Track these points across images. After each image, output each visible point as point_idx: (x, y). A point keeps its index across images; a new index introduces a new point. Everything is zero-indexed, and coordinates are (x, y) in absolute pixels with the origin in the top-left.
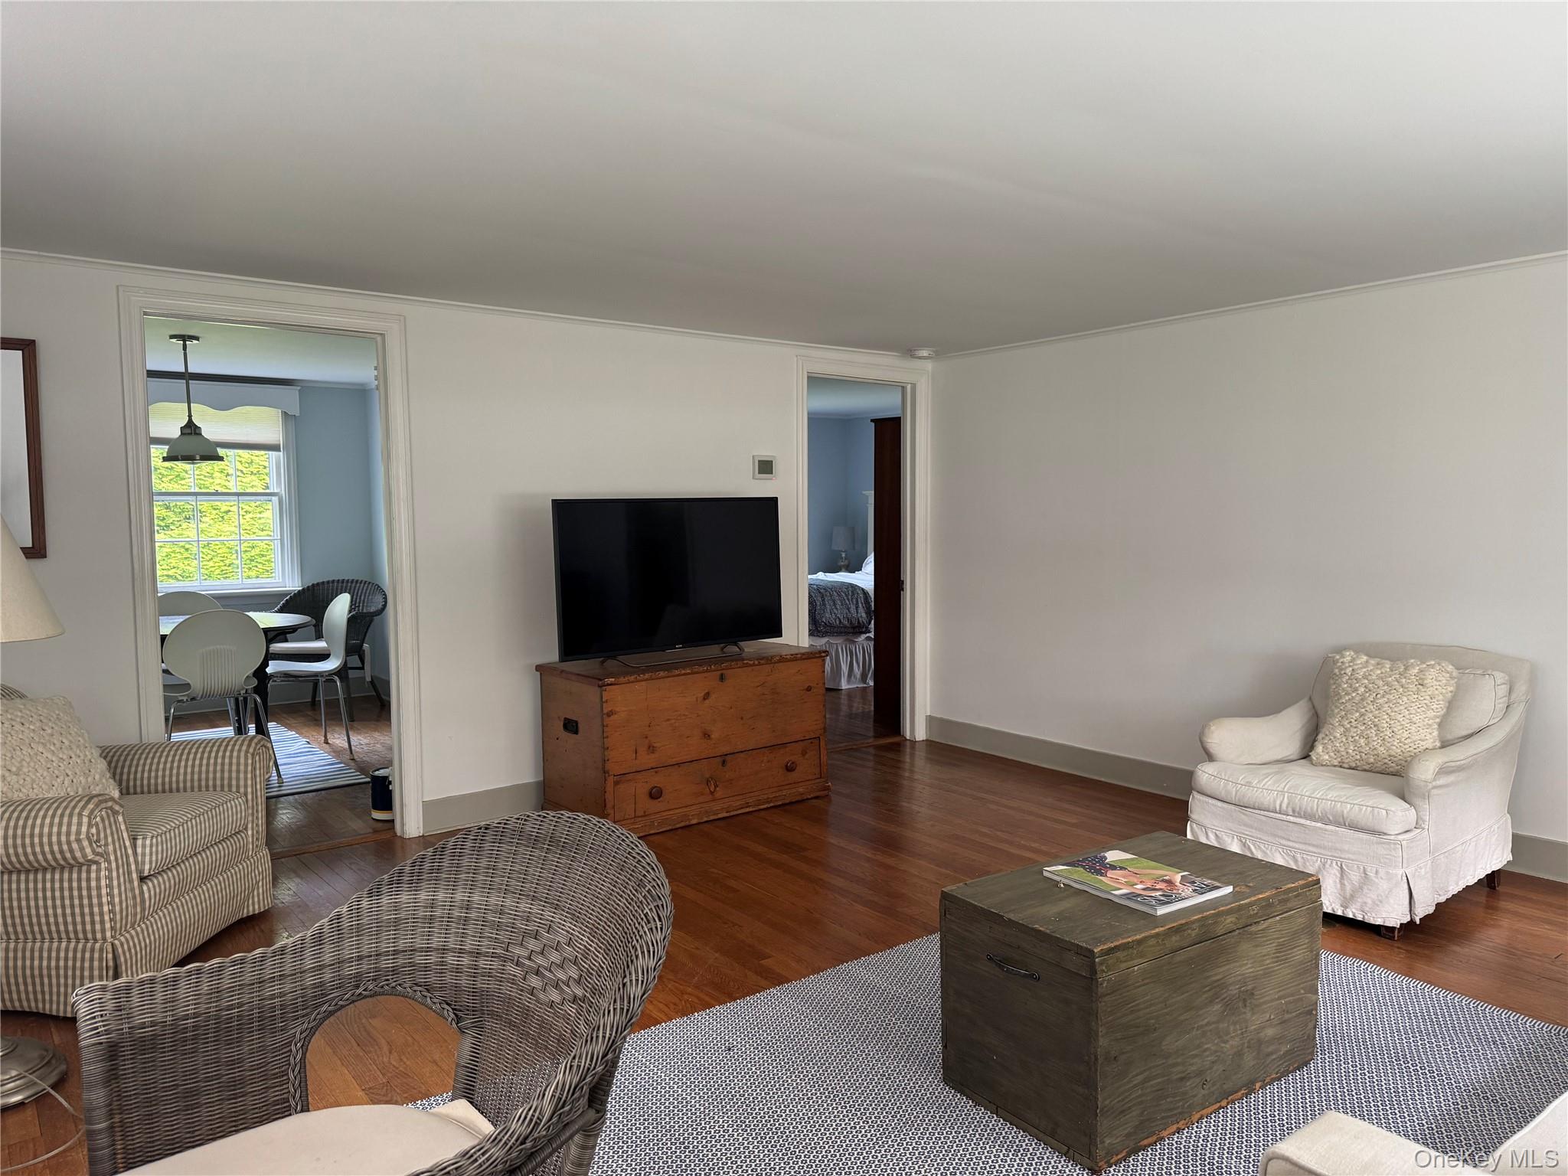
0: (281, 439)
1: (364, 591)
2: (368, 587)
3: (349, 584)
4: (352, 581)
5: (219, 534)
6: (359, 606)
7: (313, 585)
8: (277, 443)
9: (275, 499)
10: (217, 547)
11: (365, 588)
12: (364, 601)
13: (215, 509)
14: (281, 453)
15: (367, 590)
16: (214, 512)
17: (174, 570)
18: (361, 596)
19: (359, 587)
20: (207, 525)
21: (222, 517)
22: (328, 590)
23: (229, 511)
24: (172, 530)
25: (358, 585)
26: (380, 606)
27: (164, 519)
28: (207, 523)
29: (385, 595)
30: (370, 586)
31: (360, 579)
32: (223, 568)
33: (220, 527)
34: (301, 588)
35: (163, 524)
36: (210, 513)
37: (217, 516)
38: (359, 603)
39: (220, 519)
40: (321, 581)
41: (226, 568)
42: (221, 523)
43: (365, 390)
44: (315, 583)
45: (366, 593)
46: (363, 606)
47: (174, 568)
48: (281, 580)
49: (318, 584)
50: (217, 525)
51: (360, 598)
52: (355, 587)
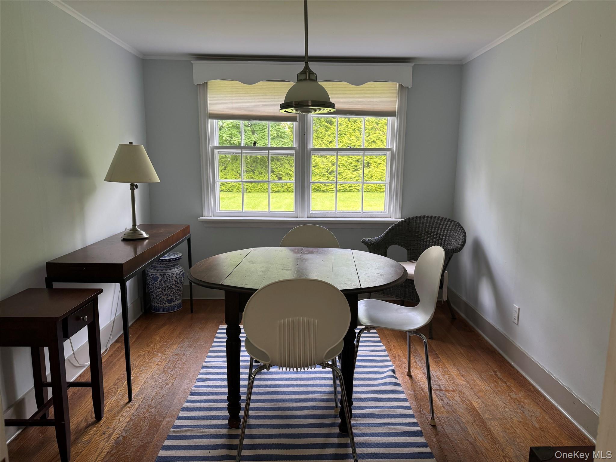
0: (397, 107)
1: (447, 227)
2: (450, 224)
3: (436, 221)
4: (439, 218)
5: (376, 172)
6: (442, 239)
7: (409, 218)
8: (394, 110)
9: (389, 153)
10: (375, 178)
11: (448, 225)
12: (446, 235)
13: (375, 162)
14: (396, 118)
15: (449, 226)
16: (375, 164)
17: (358, 187)
18: (444, 231)
19: (444, 223)
20: (372, 169)
21: (378, 166)
22: (420, 223)
23: (380, 163)
24: (359, 171)
25: (443, 221)
26: (460, 243)
27: (357, 166)
28: (372, 168)
29: (465, 233)
30: (452, 224)
31: (445, 217)
32: (376, 187)
33: (376, 170)
34: (401, 220)
35: (356, 168)
36: (373, 164)
37: (376, 165)
38: (443, 236)
39: (377, 167)
40: (415, 216)
41: (377, 187)
42: (377, 168)
43: (462, 65)
44: (411, 217)
45: (448, 229)
46: (445, 239)
47: (358, 186)
48: (387, 213)
49: (413, 218)
50: (375, 169)
51: (444, 233)
52: (441, 223)
